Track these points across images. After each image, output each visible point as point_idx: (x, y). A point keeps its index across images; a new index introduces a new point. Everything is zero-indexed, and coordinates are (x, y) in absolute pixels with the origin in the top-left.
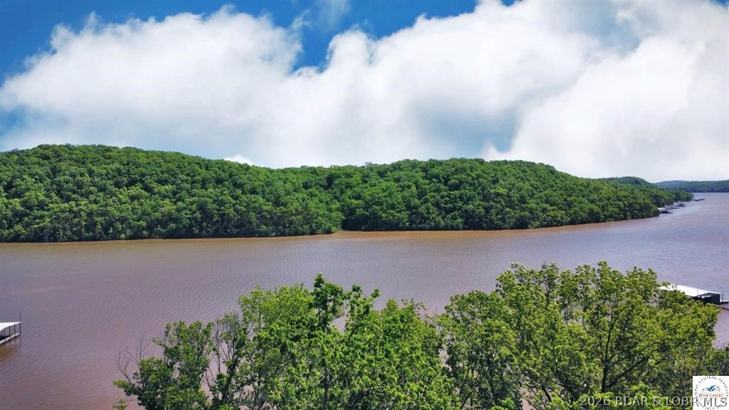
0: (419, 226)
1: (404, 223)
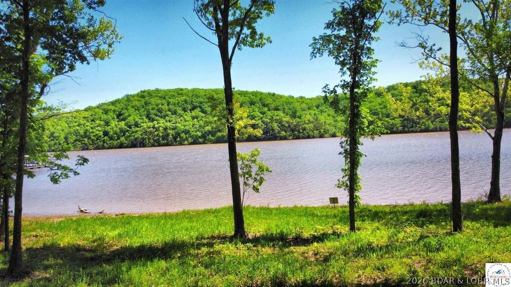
0: (411, 129)
1: (397, 128)
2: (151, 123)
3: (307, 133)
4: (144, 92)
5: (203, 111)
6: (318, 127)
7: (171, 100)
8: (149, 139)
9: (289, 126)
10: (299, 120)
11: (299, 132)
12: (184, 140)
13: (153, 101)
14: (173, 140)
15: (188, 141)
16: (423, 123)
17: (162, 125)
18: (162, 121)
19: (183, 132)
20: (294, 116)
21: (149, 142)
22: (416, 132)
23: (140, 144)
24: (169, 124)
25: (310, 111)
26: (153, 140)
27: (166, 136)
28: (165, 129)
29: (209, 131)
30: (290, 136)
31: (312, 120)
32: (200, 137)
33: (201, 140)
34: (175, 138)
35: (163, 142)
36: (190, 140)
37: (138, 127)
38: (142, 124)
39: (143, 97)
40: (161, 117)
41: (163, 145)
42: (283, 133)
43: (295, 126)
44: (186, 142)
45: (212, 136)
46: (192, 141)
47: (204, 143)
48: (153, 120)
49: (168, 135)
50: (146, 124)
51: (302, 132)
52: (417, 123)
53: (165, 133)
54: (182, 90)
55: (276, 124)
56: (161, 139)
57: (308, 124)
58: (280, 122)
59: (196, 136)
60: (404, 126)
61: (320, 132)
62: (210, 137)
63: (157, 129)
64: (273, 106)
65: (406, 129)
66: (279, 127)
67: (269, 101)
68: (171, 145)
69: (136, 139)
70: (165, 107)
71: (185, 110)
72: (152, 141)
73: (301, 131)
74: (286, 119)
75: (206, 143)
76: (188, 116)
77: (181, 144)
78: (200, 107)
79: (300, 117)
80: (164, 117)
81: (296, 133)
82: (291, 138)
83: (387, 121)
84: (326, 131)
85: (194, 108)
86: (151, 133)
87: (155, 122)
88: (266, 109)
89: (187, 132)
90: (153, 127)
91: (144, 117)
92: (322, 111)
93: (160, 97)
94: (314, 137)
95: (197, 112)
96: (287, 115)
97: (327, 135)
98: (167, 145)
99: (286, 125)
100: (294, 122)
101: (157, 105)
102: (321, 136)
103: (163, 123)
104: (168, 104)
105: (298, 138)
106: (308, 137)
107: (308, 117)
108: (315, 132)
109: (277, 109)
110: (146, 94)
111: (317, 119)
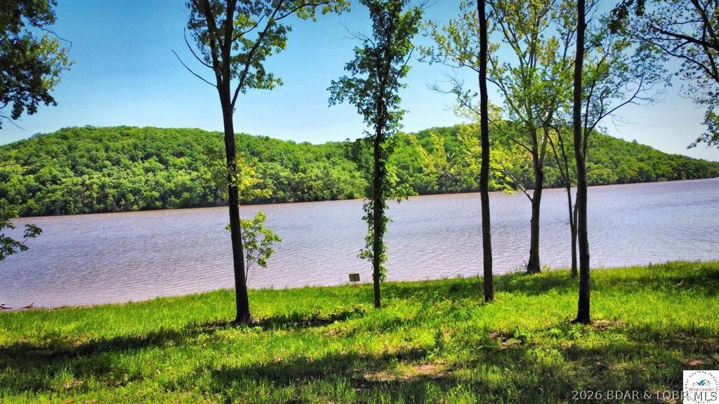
1: (432, 186)
2: (79, 179)
3: (315, 193)
4: (67, 130)
5: (162, 161)
6: (330, 185)
7: (112, 144)
8: (76, 202)
9: (289, 184)
10: (303, 175)
11: (304, 192)
12: (132, 204)
13: (80, 144)
14: (115, 204)
15: (138, 205)
16: (465, 180)
17: (97, 181)
18: (96, 175)
19: (131, 191)
20: (295, 169)
21: (75, 207)
22: (456, 192)
23: (61, 209)
24: (107, 180)
25: (317, 163)
26: (82, 203)
27: (103, 198)
28: (103, 187)
29: (171, 190)
30: (290, 198)
31: (320, 175)
32: (157, 199)
33: (158, 204)
34: (118, 202)
35: (99, 206)
36: (142, 203)
37: (57, 184)
38: (64, 180)
39: (65, 138)
40: (96, 170)
41: (99, 211)
42: (281, 193)
43: (297, 183)
44: (135, 207)
45: (176, 197)
46: (145, 205)
47: (163, 208)
48: (82, 174)
49: (106, 196)
50: (71, 180)
51: (308, 192)
52: (457, 181)
53: (101, 193)
54: (129, 128)
55: (271, 181)
56: (95, 202)
57: (315, 181)
58: (276, 177)
59: (151, 198)
60: (441, 185)
61: (332, 191)
62: (173, 198)
63: (89, 187)
64: (266, 155)
65: (444, 189)
66: (275, 185)
67: (261, 148)
68: (111, 211)
69: (54, 202)
70: (102, 154)
71: (133, 159)
72: (80, 205)
73: (306, 190)
74: (285, 173)
75: (167, 208)
76: (138, 167)
77: (127, 209)
78: (158, 156)
79: (304, 171)
80: (100, 169)
81: (299, 193)
82: (292, 200)
83: (420, 178)
84: (340, 191)
85: (147, 157)
86: (78, 192)
87: (86, 177)
88: (256, 159)
89: (136, 192)
90: (83, 184)
91: (67, 169)
92: (334, 163)
93: (93, 139)
94: (323, 199)
95: (153, 162)
96: (286, 167)
97: (342, 196)
98: (105, 211)
99: (285, 182)
100: (297, 177)
101: (88, 151)
102: (334, 198)
103: (98, 178)
104: (107, 149)
105: (302, 200)
106: (316, 199)
107: (316, 171)
108: (325, 192)
109: (272, 160)
110: (69, 133)
111: (327, 175)
